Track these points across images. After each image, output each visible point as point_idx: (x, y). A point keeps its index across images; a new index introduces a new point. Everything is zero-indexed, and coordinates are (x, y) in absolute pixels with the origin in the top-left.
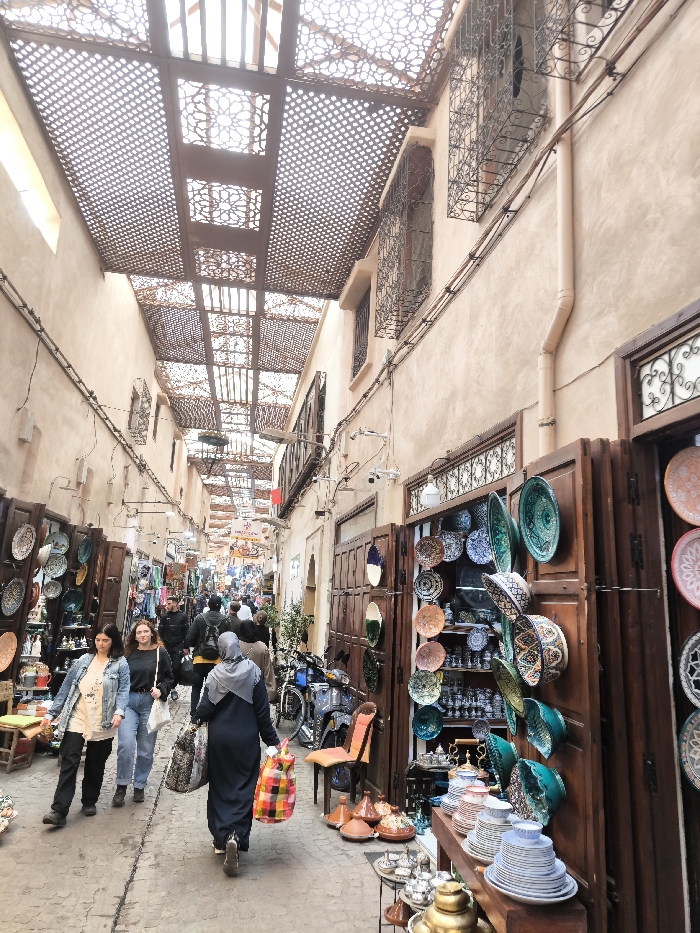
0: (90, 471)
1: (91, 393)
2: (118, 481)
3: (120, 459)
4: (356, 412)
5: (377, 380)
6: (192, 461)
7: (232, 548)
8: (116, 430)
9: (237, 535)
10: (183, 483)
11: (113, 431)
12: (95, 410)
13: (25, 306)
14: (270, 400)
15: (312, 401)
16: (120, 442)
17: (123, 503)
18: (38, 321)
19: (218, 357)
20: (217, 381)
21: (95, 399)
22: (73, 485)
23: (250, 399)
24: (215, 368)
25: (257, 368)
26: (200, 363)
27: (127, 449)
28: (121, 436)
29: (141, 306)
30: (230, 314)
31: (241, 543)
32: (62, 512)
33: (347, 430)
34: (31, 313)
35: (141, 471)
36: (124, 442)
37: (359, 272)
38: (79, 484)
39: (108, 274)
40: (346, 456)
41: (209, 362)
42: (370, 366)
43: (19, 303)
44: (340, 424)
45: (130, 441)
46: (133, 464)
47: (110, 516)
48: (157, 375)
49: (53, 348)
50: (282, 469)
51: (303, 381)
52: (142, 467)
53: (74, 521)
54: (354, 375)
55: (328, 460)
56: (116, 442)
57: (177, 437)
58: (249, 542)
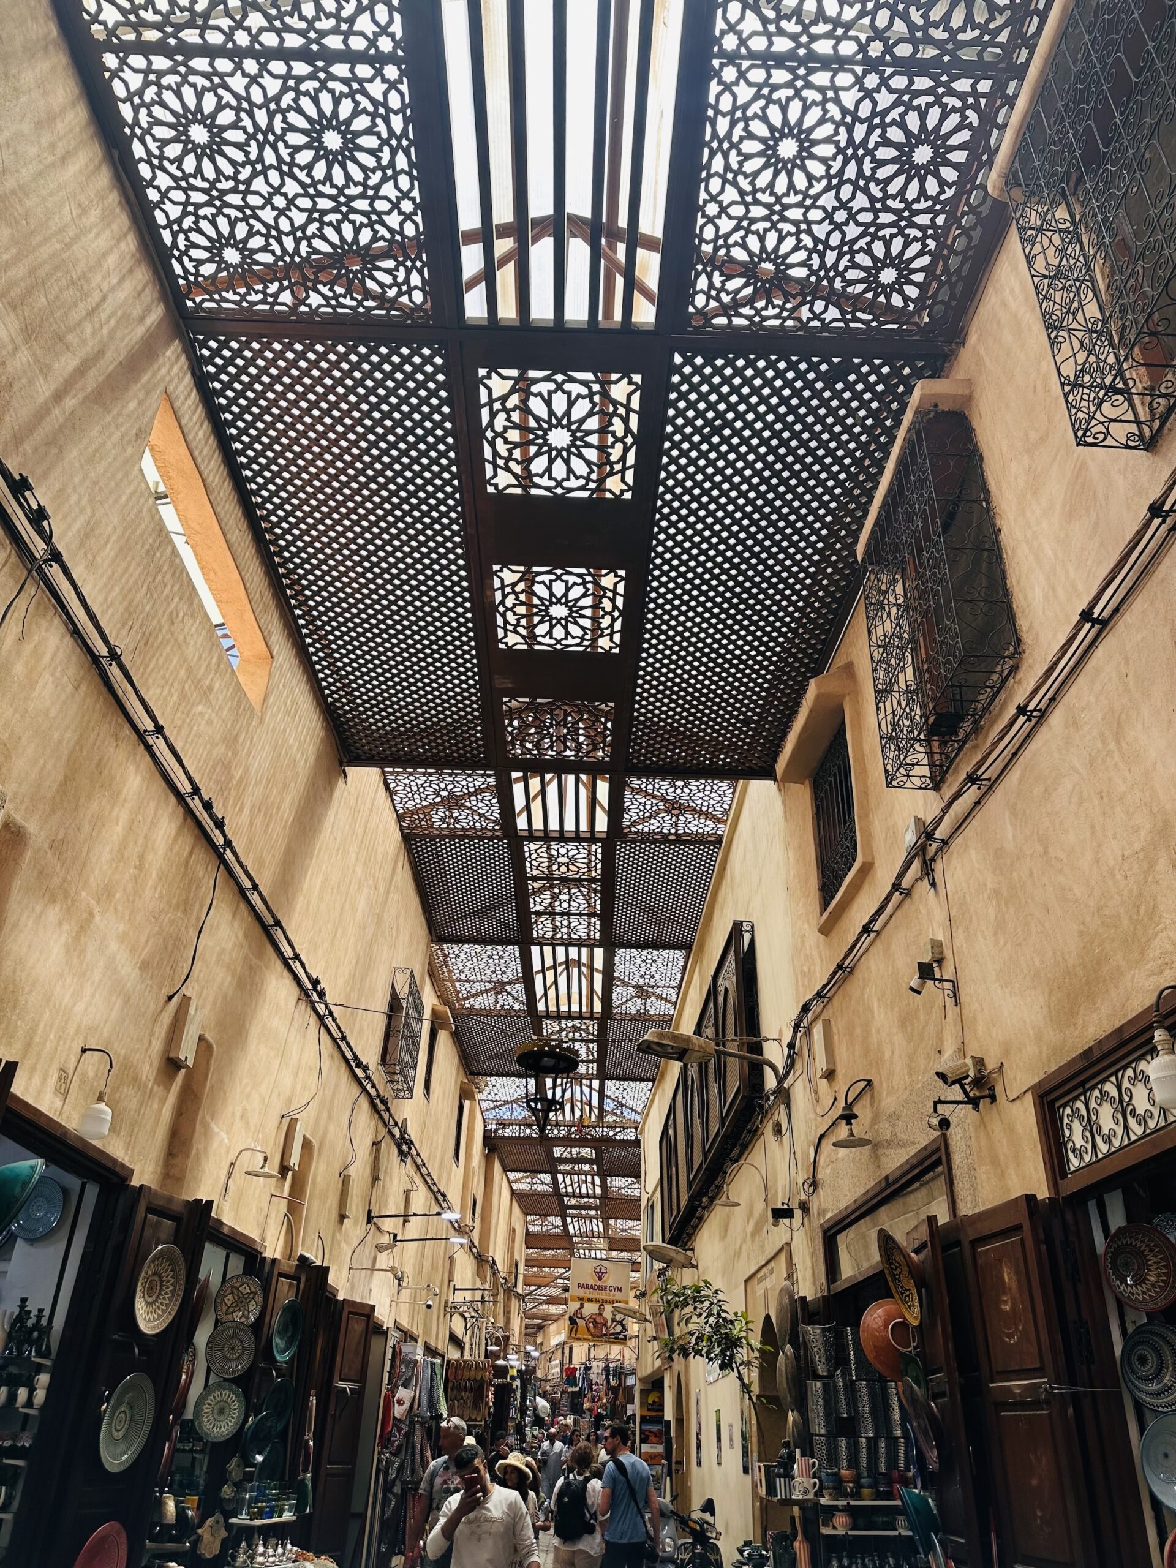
0: (307, 1144)
1: (315, 982)
2: (359, 1171)
3: (366, 1127)
4: (843, 971)
5: (896, 887)
6: (491, 1143)
7: (572, 1321)
8: (359, 1064)
9: (581, 1292)
10: (478, 1188)
11: (353, 1064)
12: (321, 1018)
13: (196, 790)
14: (634, 1007)
15: (729, 980)
16: (364, 1089)
17: (370, 1219)
18: (220, 825)
19: (543, 928)
20: (538, 979)
21: (321, 994)
22: (273, 1168)
23: (598, 1007)
24: (535, 950)
25: (610, 942)
26: (509, 942)
27: (379, 1107)
28: (368, 1077)
29: (408, 838)
30: (562, 837)
31: (590, 1309)
32: (249, 1229)
33: (825, 1016)
34: (207, 806)
35: (401, 1153)
36: (373, 1092)
37: (818, 697)
38: (284, 1169)
39: (351, 771)
40: (830, 1075)
41: (524, 940)
42: (867, 868)
43: (185, 787)
44: (805, 1009)
45: (385, 1090)
46: (388, 1137)
47: (344, 1245)
48: (432, 973)
49: (247, 884)
50: (667, 1143)
51: (695, 963)
52: (404, 1146)
53: (273, 1249)
54: (825, 904)
55: (783, 1095)
56: (356, 1090)
57: (465, 1094)
58: (608, 1309)
